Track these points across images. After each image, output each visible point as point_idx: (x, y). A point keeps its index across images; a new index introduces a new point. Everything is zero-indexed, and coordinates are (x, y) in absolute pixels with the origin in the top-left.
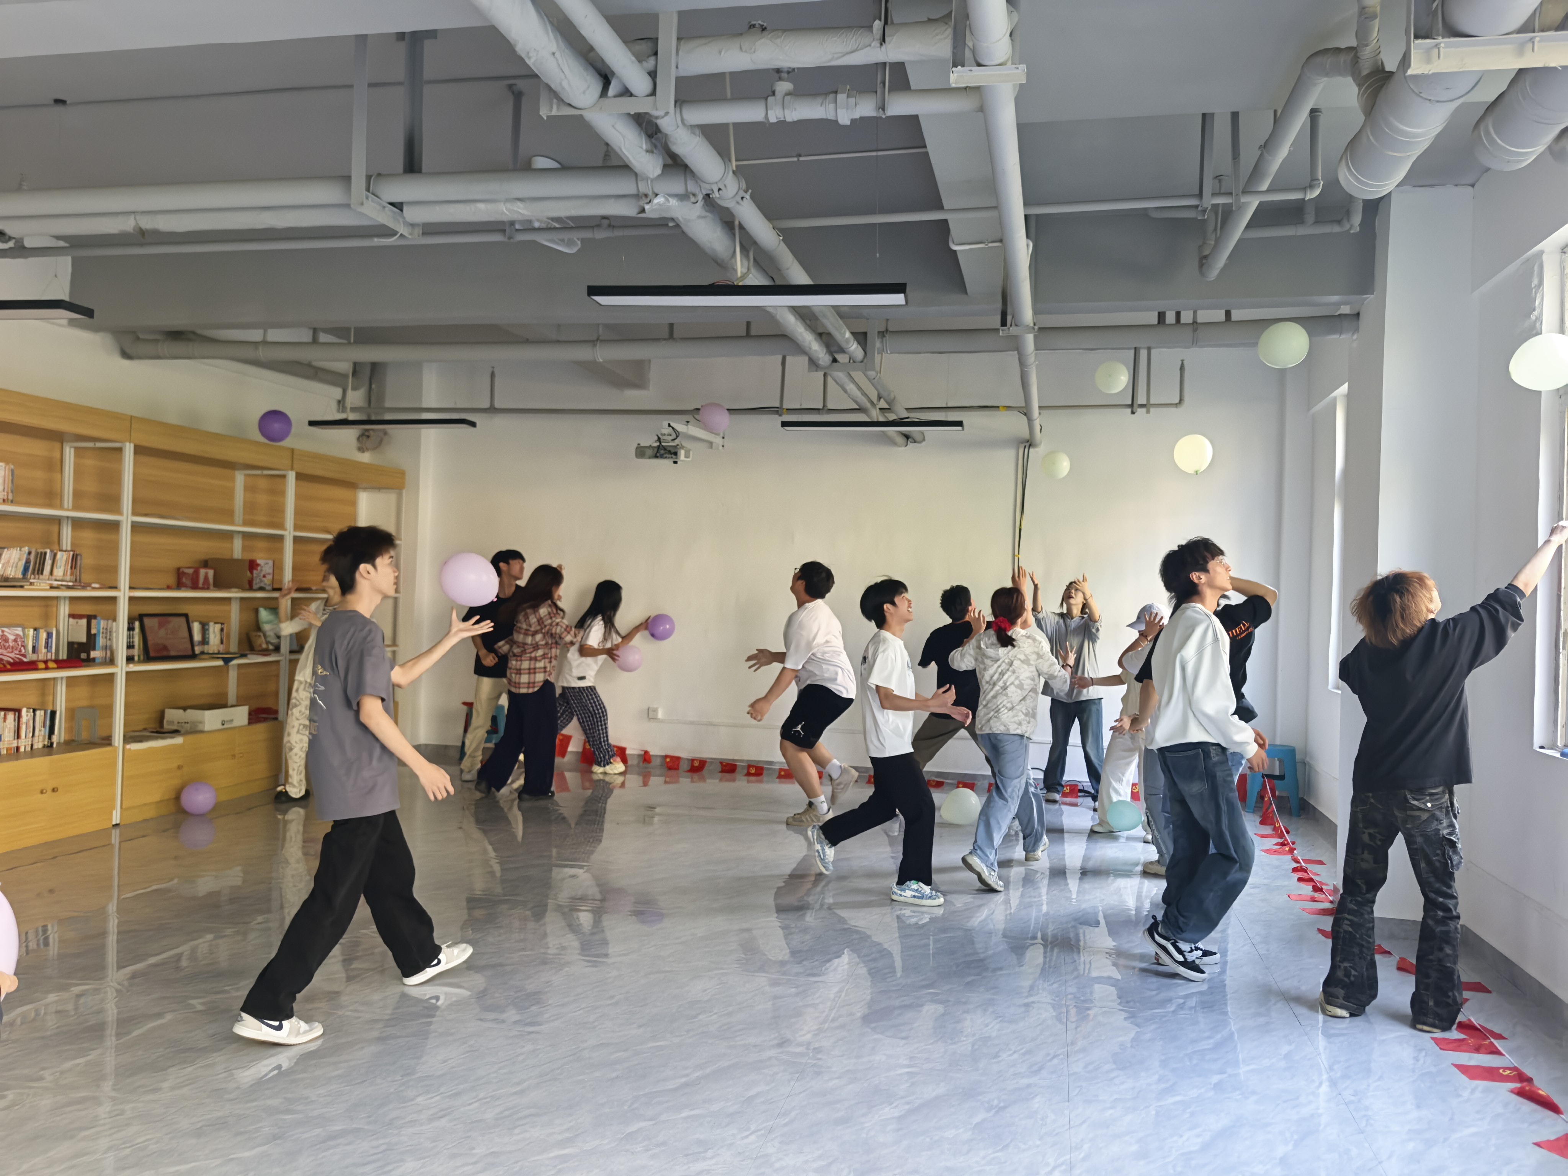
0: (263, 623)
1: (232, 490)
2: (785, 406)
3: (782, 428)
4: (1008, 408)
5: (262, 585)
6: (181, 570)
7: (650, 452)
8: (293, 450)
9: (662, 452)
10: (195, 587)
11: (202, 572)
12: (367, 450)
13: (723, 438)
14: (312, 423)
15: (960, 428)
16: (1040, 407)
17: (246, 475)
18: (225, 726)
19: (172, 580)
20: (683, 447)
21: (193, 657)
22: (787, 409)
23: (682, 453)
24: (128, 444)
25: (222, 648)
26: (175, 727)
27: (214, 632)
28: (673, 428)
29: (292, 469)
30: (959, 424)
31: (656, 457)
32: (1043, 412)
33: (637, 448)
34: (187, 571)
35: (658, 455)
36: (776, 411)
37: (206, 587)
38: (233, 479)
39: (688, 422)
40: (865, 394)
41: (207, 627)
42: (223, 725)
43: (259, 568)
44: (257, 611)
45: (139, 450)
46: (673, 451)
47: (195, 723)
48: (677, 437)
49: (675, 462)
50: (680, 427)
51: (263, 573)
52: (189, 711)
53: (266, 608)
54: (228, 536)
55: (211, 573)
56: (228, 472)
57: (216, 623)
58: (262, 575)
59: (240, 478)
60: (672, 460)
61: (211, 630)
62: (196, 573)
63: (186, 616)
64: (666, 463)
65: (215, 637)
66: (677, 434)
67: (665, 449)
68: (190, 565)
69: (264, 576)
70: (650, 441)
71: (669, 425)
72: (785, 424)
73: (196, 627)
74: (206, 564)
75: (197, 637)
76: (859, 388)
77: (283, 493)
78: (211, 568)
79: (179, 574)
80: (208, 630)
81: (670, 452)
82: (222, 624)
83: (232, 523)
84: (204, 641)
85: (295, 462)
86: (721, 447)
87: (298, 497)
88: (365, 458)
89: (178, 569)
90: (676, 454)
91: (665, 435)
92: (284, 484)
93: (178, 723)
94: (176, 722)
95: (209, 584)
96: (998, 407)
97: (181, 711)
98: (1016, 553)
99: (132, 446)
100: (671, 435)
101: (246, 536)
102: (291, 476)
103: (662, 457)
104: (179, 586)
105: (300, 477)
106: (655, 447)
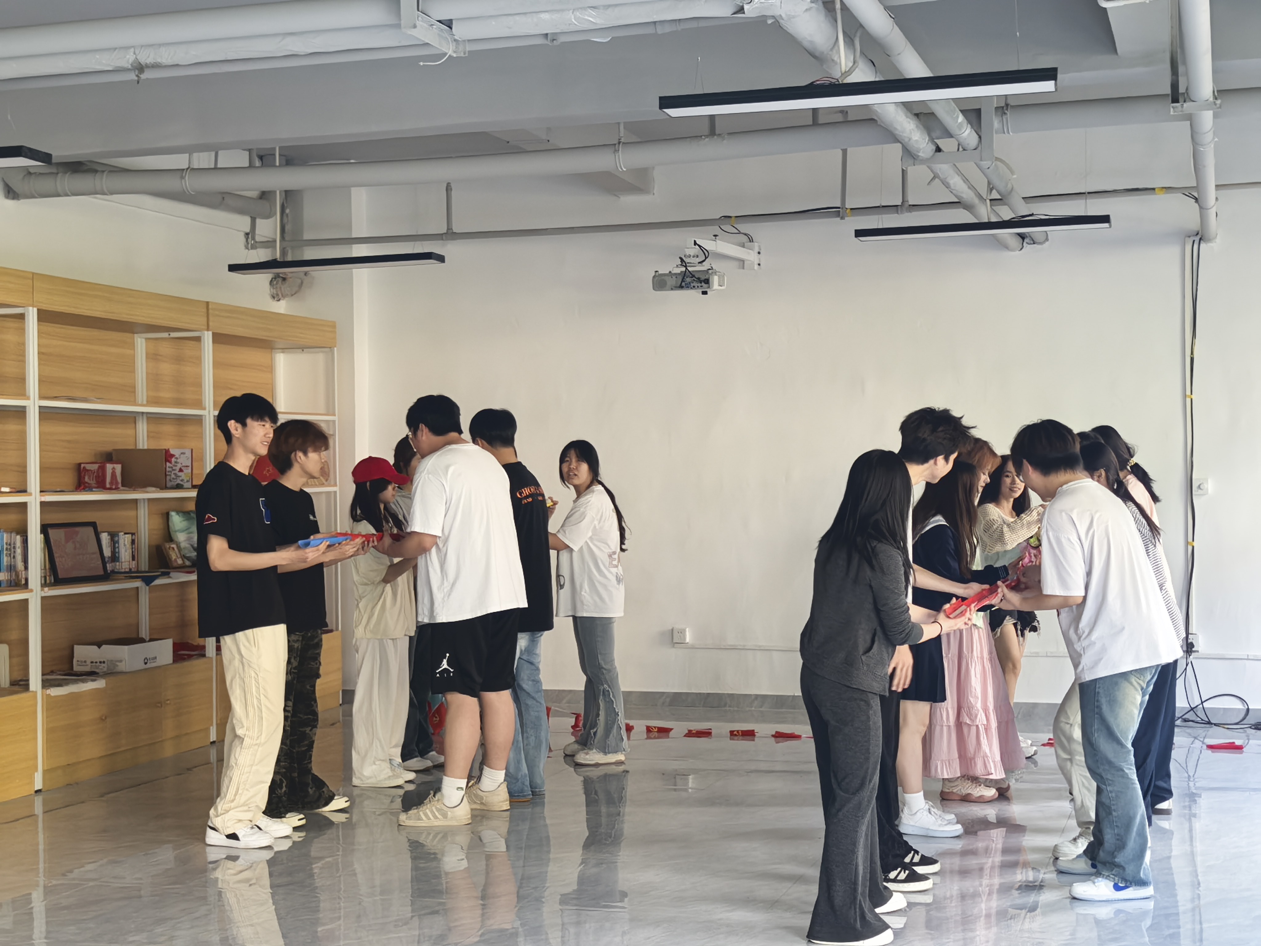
0: (176, 531)
1: (133, 358)
2: (848, 205)
3: (856, 239)
4: (1168, 189)
5: (179, 482)
6: (82, 465)
7: (671, 282)
8: (208, 303)
9: (688, 280)
10: (101, 485)
11: (109, 467)
12: (284, 296)
13: (759, 253)
14: (233, 268)
15: (1106, 225)
16: (1217, 186)
17: (146, 339)
18: (148, 666)
19: (70, 478)
20: (715, 273)
21: (106, 577)
22: (851, 209)
23: (715, 280)
24: (31, 308)
25: (133, 564)
26: (87, 669)
27: (125, 545)
28: (700, 246)
29: (208, 330)
30: (1105, 219)
31: (681, 287)
32: (1223, 192)
33: (654, 277)
34: (88, 467)
35: (683, 284)
36: (837, 212)
37: (114, 487)
38: (132, 346)
39: (715, 236)
40: (972, 187)
41: (116, 539)
42: (146, 663)
43: (173, 460)
44: (167, 516)
45: (44, 316)
46: (703, 278)
47: (113, 663)
48: (706, 258)
49: (705, 293)
50: (708, 245)
51: (179, 466)
52: (104, 647)
53: (178, 512)
54: (131, 418)
55: (118, 468)
56: (126, 336)
57: (125, 534)
58: (178, 468)
59: (140, 342)
60: (700, 291)
61: (121, 542)
62: (103, 469)
63: (93, 525)
64: (692, 295)
65: (126, 551)
66: (706, 254)
67: (693, 276)
68: (93, 460)
69: (181, 470)
70: (673, 267)
71: (695, 243)
72: (860, 233)
73: (105, 537)
74: (109, 457)
75: (107, 552)
76: (966, 180)
77: (198, 361)
78: (117, 463)
79: (80, 471)
80: (118, 542)
81: (699, 280)
82: (133, 534)
83: (135, 404)
84: (115, 557)
85: (211, 319)
86: (756, 267)
87: (217, 364)
88: (281, 307)
89: (80, 464)
90: (707, 281)
91: (690, 256)
92: (200, 349)
93: (92, 662)
94: (88, 663)
95: (117, 483)
96: (1154, 189)
97: (95, 647)
98: (1188, 393)
99: (35, 310)
100: (697, 257)
101: (152, 418)
102: (208, 337)
103: (688, 287)
104: (81, 486)
105: (218, 338)
106: (679, 274)
